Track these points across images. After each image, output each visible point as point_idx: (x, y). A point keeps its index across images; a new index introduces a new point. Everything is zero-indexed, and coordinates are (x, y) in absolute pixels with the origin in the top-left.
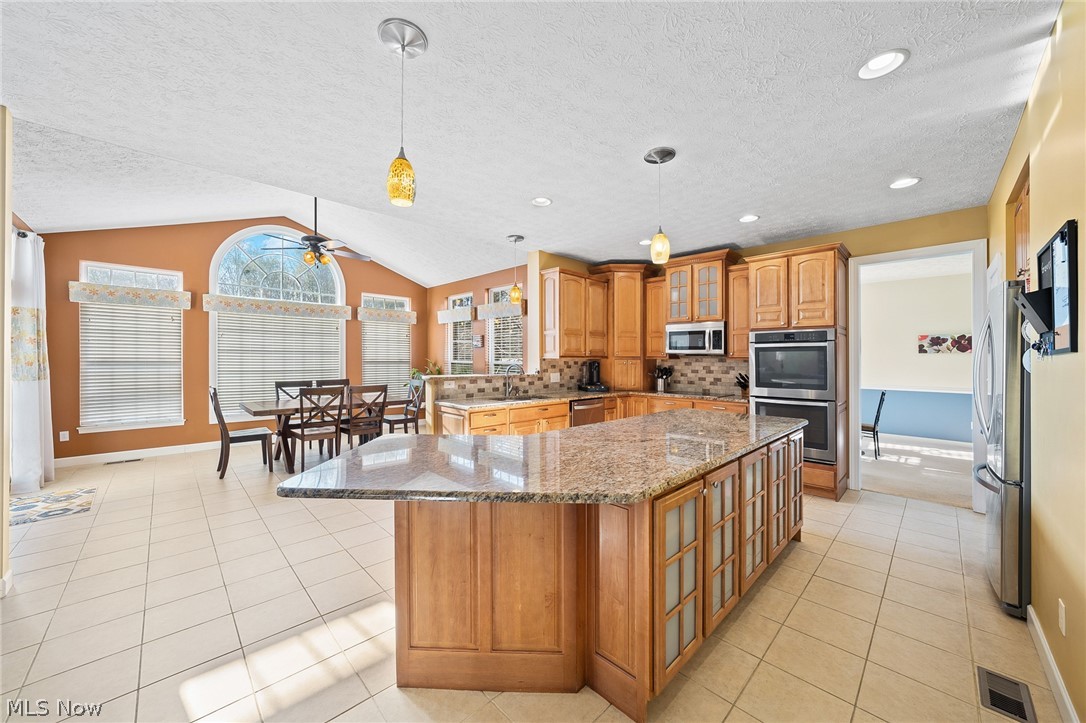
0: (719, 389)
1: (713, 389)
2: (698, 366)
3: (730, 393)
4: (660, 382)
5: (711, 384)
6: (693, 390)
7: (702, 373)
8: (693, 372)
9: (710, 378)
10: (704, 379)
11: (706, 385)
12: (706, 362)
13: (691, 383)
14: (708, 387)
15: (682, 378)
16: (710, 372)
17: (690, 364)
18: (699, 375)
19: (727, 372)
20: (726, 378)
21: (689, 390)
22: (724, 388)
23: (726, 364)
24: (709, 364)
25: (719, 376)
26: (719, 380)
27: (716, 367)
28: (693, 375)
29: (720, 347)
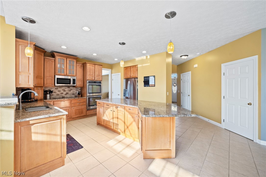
0: (68, 96)
1: (66, 96)
2: (59, 89)
3: (71, 96)
4: (48, 95)
5: (65, 94)
6: (59, 97)
7: (62, 91)
8: (58, 91)
9: (65, 93)
10: (63, 93)
11: (64, 95)
12: (63, 88)
13: (58, 95)
14: (64, 96)
15: (54, 94)
16: (65, 91)
17: (58, 89)
18: (61, 92)
19: (70, 91)
20: (70, 92)
21: (57, 97)
22: (69, 95)
23: (70, 89)
24: (64, 89)
25: (68, 92)
26: (68, 93)
27: (67, 89)
28: (58, 92)
29: (75, 84)
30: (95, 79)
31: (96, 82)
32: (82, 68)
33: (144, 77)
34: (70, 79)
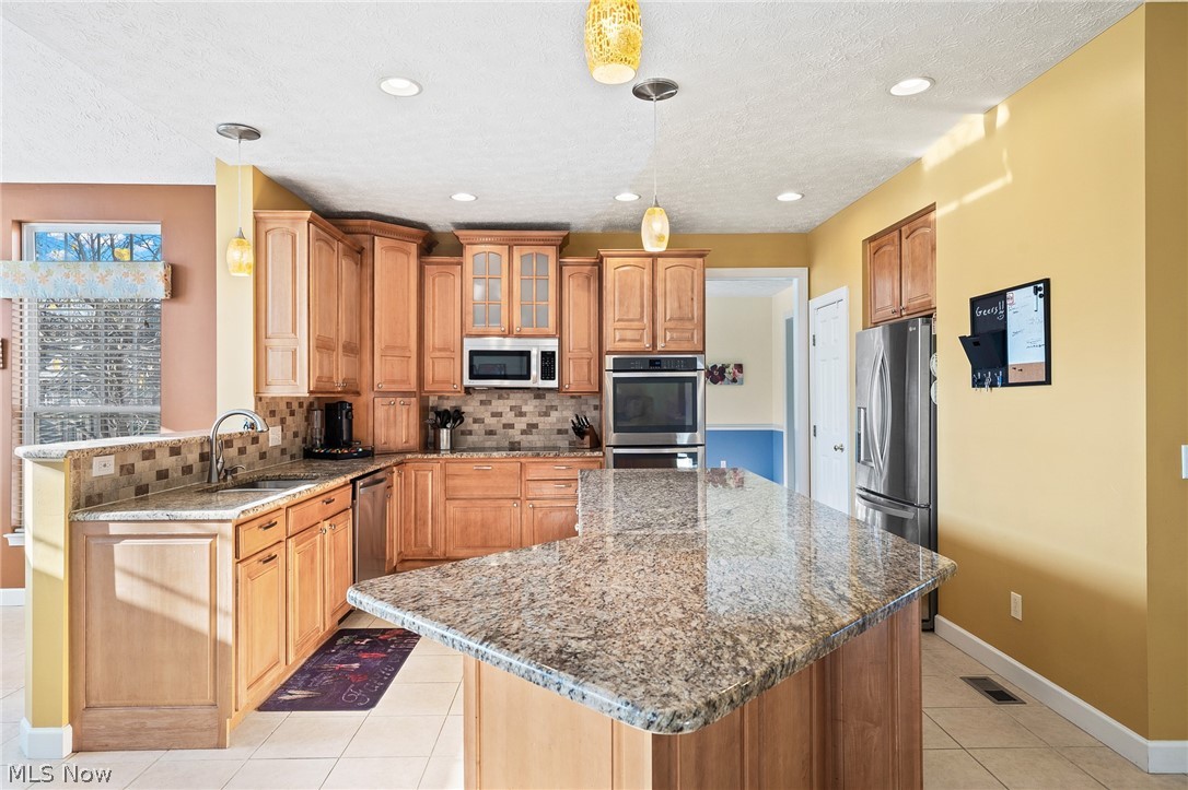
0: (535, 439)
1: (525, 440)
2: (499, 405)
3: (551, 444)
4: (445, 434)
5: (523, 432)
6: (494, 444)
7: (509, 417)
8: (494, 415)
9: (521, 424)
10: (511, 426)
11: (516, 435)
12: (514, 400)
13: (491, 433)
14: (517, 439)
15: (476, 427)
16: (521, 414)
17: (490, 402)
18: (504, 420)
19: (546, 414)
20: (544, 423)
21: (488, 444)
22: (542, 438)
23: (545, 402)
24: (519, 403)
25: (535, 420)
26: (535, 426)
27: (531, 406)
28: (494, 420)
29: (552, 377)
30: (654, 345)
31: (659, 360)
32: (594, 286)
33: (975, 302)
34: (527, 354)
